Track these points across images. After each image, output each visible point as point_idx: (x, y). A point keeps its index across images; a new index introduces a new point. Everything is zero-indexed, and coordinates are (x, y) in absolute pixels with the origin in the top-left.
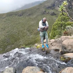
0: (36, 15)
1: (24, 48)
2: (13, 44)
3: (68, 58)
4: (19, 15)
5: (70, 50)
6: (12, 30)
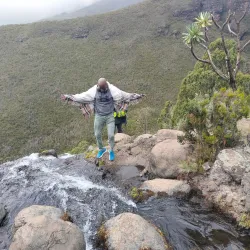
0: (135, 37)
1: (55, 155)
2: (49, 134)
3: (148, 191)
5: (164, 170)
6: (47, 86)
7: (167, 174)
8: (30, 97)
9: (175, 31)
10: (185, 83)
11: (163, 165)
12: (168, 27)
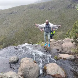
1: (32, 44)
2: (31, 39)
3: (60, 57)
4: (39, 8)
6: (31, 24)
7: (67, 53)
8: (26, 27)
9: (73, 6)
10: (76, 24)
11: (66, 50)
12: (71, 5)
